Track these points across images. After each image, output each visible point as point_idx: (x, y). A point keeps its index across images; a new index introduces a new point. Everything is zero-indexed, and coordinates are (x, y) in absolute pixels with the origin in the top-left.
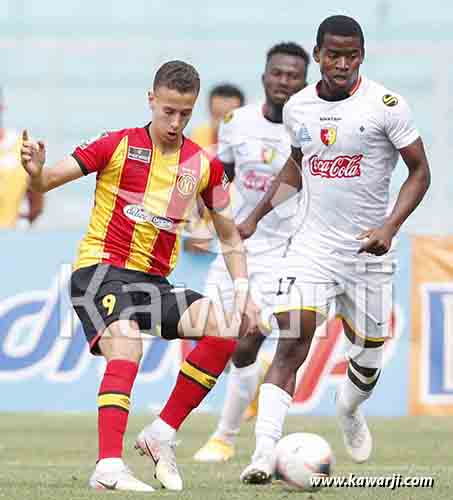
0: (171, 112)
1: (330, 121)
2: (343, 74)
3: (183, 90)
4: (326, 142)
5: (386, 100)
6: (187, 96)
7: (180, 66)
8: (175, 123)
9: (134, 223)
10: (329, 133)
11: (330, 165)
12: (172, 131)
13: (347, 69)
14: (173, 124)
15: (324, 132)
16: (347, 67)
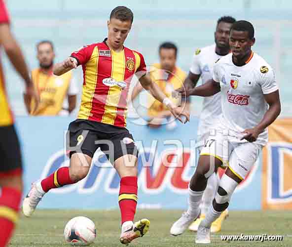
0: (116, 30)
1: (235, 77)
2: (238, 50)
3: (123, 20)
4: (233, 87)
5: (262, 69)
6: (125, 23)
7: (123, 8)
8: (118, 37)
9: (109, 87)
10: (234, 83)
11: (234, 98)
12: (117, 40)
13: (239, 48)
14: (117, 37)
15: (232, 81)
16: (239, 46)
